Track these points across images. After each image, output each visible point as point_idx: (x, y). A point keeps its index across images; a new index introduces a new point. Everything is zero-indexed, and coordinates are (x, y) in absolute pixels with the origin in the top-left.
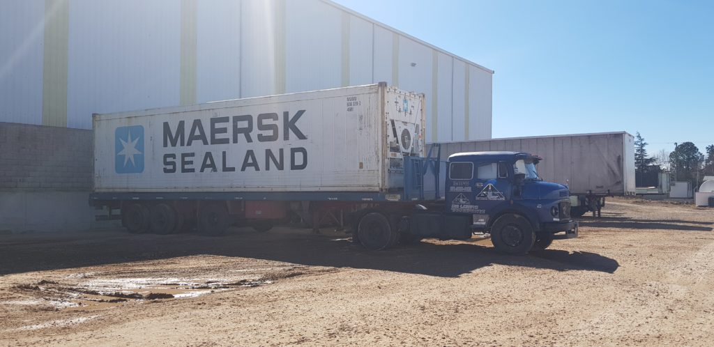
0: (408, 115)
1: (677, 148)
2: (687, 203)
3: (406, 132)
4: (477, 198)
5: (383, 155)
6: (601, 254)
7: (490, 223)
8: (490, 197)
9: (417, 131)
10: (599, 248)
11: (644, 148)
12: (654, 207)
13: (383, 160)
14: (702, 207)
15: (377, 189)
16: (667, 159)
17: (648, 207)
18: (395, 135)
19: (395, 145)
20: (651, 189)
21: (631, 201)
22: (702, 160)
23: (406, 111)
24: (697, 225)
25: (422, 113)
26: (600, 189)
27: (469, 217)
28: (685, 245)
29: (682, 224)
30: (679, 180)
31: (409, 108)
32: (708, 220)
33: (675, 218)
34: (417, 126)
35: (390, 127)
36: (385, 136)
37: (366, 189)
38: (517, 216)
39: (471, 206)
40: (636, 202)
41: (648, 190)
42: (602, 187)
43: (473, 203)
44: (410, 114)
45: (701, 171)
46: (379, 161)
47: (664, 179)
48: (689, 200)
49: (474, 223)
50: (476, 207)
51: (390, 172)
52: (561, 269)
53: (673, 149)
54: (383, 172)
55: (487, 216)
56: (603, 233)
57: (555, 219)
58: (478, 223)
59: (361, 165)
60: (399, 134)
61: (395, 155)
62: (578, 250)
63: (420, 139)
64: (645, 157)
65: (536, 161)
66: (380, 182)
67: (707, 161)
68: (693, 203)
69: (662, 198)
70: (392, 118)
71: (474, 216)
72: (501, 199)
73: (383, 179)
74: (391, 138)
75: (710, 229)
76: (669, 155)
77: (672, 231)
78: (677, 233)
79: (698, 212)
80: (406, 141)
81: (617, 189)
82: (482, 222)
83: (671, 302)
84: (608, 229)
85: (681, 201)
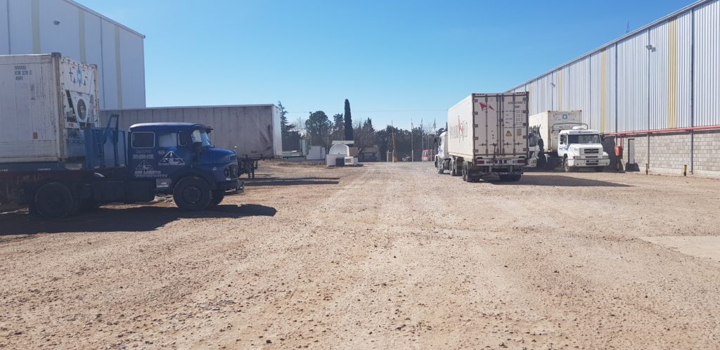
0: (82, 85)
1: (311, 117)
2: (320, 164)
3: (81, 103)
4: (160, 164)
5: (60, 125)
6: (263, 205)
7: (172, 185)
8: (172, 162)
9: (91, 101)
10: (260, 201)
11: (285, 116)
12: (296, 168)
13: (61, 130)
14: (331, 167)
15: (55, 159)
16: (304, 126)
17: (291, 168)
18: (71, 105)
19: (71, 115)
20: (294, 153)
21: (277, 163)
22: (331, 127)
23: (80, 82)
24: (328, 180)
25: (95, 84)
26: (253, 154)
27: (153, 181)
28: (321, 194)
29: (317, 180)
30: (314, 145)
31: (83, 78)
32: (335, 176)
33: (312, 176)
34: (92, 96)
35: (66, 98)
36: (61, 107)
37: (42, 159)
38: (196, 178)
39: (154, 172)
40: (281, 165)
41: (291, 154)
42: (255, 152)
43: (156, 168)
44: (85, 84)
45: (330, 136)
46: (55, 131)
47: (304, 144)
48: (321, 162)
49: (158, 186)
50: (159, 172)
51: (68, 141)
52: (236, 217)
53: (308, 118)
54: (61, 142)
55: (169, 180)
56: (260, 190)
57: (227, 179)
58: (161, 186)
59: (35, 136)
60: (75, 104)
61: (72, 125)
62: (244, 203)
63: (95, 110)
64: (286, 124)
65: (208, 131)
66: (59, 152)
67: (335, 128)
68: (325, 164)
69: (301, 160)
70: (67, 89)
71: (157, 180)
72: (181, 164)
73: (62, 149)
74: (68, 109)
75: (337, 183)
76: (305, 122)
77: (310, 186)
78: (314, 187)
79: (328, 170)
80: (82, 111)
81: (268, 153)
82: (164, 185)
83: (314, 228)
84: (263, 187)
85: (315, 162)
